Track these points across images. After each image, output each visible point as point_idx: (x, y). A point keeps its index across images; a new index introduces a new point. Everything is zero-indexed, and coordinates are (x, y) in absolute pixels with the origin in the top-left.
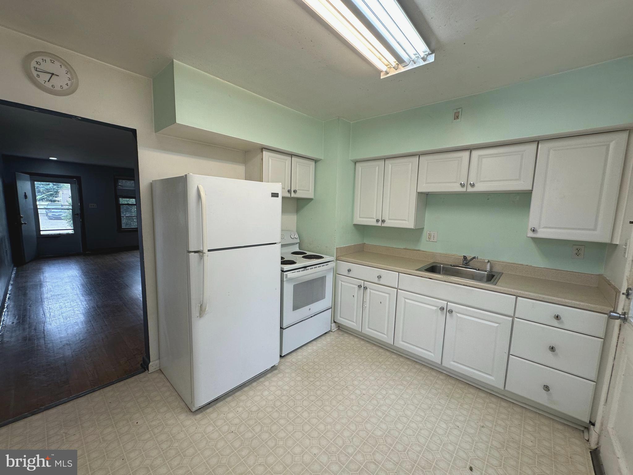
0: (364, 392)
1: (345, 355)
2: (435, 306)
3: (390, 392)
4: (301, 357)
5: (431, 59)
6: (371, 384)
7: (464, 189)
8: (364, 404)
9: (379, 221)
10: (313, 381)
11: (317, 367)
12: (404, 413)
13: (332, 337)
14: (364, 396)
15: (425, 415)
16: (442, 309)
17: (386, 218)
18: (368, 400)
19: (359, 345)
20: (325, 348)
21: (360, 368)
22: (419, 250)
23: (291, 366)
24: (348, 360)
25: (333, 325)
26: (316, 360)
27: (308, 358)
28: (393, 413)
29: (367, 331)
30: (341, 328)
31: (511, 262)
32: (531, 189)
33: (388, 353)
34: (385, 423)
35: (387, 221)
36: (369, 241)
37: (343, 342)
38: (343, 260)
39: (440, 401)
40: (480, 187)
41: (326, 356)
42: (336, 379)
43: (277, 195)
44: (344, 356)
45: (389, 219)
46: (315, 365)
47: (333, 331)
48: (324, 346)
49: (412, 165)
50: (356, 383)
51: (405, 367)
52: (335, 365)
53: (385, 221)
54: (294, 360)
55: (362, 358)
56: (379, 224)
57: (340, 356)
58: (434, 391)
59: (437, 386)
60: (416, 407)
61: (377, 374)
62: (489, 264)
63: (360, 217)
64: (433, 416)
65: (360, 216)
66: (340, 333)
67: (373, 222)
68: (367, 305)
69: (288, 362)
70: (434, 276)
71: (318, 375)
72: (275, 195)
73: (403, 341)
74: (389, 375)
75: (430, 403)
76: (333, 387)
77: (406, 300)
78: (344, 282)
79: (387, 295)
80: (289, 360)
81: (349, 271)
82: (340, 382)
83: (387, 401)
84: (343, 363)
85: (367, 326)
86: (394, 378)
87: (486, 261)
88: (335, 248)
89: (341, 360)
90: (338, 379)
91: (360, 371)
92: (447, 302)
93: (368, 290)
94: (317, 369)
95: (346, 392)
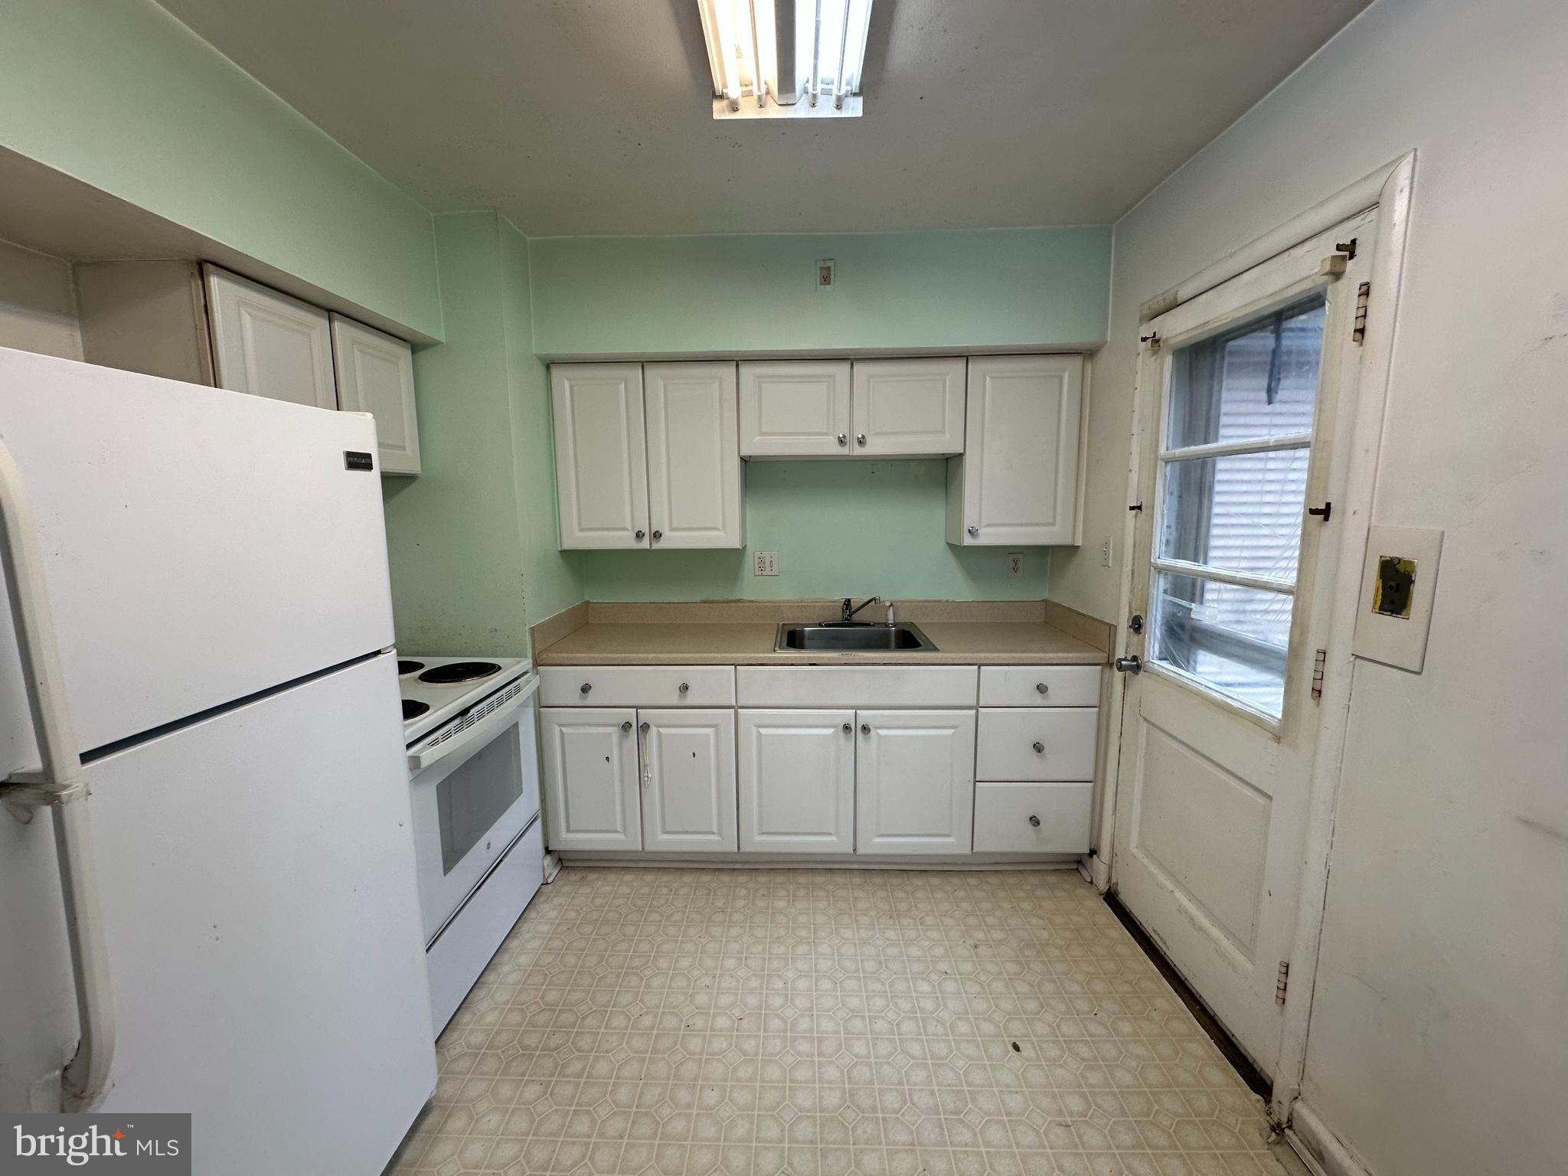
0: (737, 1012)
1: (624, 935)
2: (831, 727)
3: (790, 975)
4: (496, 1013)
5: (855, 108)
6: (738, 981)
7: (844, 451)
8: (758, 1046)
9: (643, 535)
10: (584, 1069)
11: (567, 1017)
12: (849, 1008)
13: (557, 901)
14: (744, 1023)
15: (884, 984)
16: (847, 728)
17: (661, 524)
18: (759, 1030)
19: (645, 891)
20: (557, 944)
21: (687, 953)
22: (738, 601)
23: (479, 1064)
24: (644, 947)
25: (548, 860)
26: (553, 996)
27: (523, 1004)
28: (827, 1025)
29: (662, 841)
30: (569, 860)
31: (922, 599)
32: (962, 452)
33: (726, 878)
34: (831, 1063)
35: (667, 533)
36: (602, 596)
37: (598, 901)
38: (558, 662)
39: (886, 935)
40: (877, 447)
41: (575, 966)
42: (647, 1021)
43: (369, 461)
44: (624, 940)
45: (672, 529)
46: (558, 1016)
47: (550, 881)
48: (550, 939)
49: (720, 385)
50: (702, 999)
51: (780, 895)
52: (617, 981)
53: (661, 535)
54: (477, 1039)
55: (675, 922)
56: (645, 544)
57: (614, 946)
58: (864, 920)
59: (862, 905)
60: (859, 979)
61: (734, 947)
62: (891, 610)
63: (581, 529)
64: (896, 978)
65: (583, 526)
66: (574, 877)
67: (624, 540)
68: (653, 773)
69: (457, 1059)
70: (823, 658)
71: (585, 1042)
72: (358, 461)
73: (763, 833)
74: (759, 933)
75: (873, 951)
76: (655, 1051)
77: (760, 730)
78: (571, 725)
79: (710, 731)
80: (458, 1050)
81: (586, 689)
82: (660, 1023)
83: (798, 1002)
84: (637, 962)
85: (659, 829)
86: (776, 935)
87: (888, 604)
88: (527, 628)
89: (626, 957)
90: (650, 1017)
91: (690, 960)
92: (854, 711)
93: (653, 730)
94: (573, 1025)
95: (695, 1044)
